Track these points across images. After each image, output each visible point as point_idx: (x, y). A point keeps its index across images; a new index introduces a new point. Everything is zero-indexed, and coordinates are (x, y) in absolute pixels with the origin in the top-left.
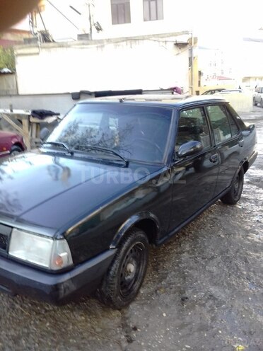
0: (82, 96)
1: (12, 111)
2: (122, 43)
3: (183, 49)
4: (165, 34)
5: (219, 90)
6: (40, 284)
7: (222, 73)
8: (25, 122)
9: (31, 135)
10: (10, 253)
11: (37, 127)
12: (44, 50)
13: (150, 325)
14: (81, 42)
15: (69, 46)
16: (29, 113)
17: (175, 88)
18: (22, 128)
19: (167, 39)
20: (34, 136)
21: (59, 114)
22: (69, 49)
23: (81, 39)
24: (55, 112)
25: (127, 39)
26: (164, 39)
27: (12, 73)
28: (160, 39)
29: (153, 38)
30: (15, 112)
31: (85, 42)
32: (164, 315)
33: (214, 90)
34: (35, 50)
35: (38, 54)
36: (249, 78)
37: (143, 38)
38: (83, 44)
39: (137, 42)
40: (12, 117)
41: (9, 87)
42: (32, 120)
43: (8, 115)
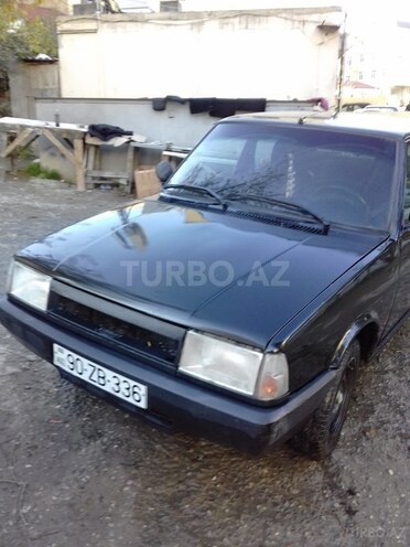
0: (169, 106)
1: (58, 125)
2: (232, 20)
3: (330, 36)
4: (303, 9)
5: (362, 106)
6: (241, 421)
7: (361, 77)
8: (78, 144)
9: (87, 166)
10: (181, 369)
11: (96, 153)
12: (105, 25)
13: (373, 487)
14: (167, 14)
15: (146, 21)
16: (85, 130)
17: (319, 100)
18: (73, 153)
19: (306, 17)
20: (90, 167)
21: (130, 134)
22: (147, 25)
23: (166, 10)
24: (126, 130)
25: (241, 14)
26: (302, 18)
27: (51, 62)
28: (295, 17)
29: (284, 15)
30: (63, 126)
31: (173, 15)
32: (391, 472)
33: (353, 105)
34: (91, 25)
35: (95, 31)
36: (403, 88)
37: (267, 14)
38: (170, 19)
39: (257, 19)
40: (58, 133)
41: (47, 84)
42: (90, 140)
43: (51, 130)
